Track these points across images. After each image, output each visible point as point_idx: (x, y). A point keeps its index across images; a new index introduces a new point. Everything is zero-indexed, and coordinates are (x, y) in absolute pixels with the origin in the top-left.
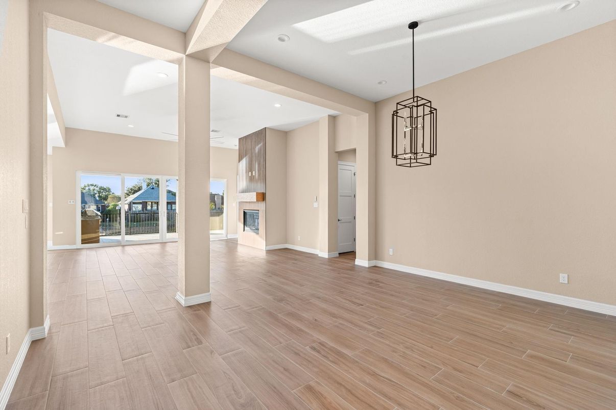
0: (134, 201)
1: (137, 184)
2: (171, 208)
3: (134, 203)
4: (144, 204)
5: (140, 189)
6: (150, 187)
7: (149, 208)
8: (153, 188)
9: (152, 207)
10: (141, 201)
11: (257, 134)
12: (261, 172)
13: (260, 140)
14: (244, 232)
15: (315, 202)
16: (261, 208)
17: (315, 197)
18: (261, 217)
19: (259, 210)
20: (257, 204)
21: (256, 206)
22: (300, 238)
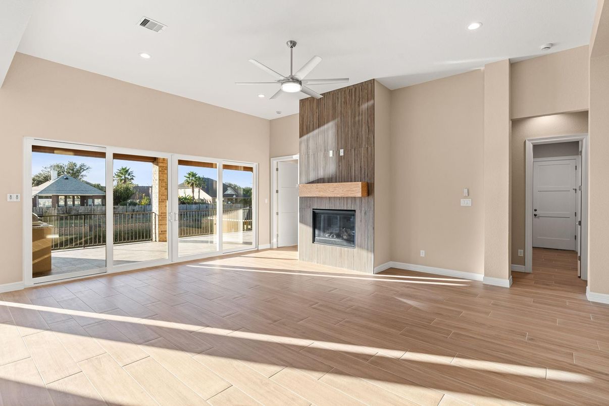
0: (40, 195)
1: (41, 172)
2: (93, 202)
3: (41, 197)
4: (56, 199)
5: (47, 179)
6: (63, 177)
7: (62, 203)
8: (67, 179)
9: (66, 202)
10: (51, 195)
11: (349, 91)
12: (363, 151)
13: (357, 100)
14: (313, 243)
15: (465, 197)
16: (361, 207)
17: (466, 191)
18: (361, 221)
19: (355, 211)
20: (349, 201)
21: (347, 204)
22: (424, 254)
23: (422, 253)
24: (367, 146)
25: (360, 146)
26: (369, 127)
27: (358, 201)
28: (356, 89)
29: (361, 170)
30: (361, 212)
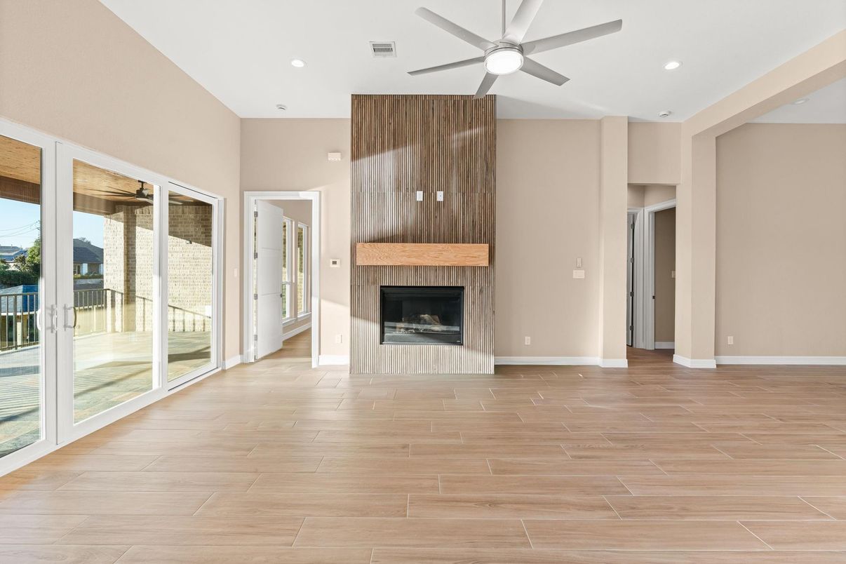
11: (454, 103)
12: (477, 197)
13: (468, 120)
14: (381, 343)
15: (579, 268)
16: (473, 282)
17: (579, 260)
18: (473, 303)
19: (462, 288)
20: (454, 273)
21: (449, 278)
22: (529, 341)
23: (528, 340)
24: (484, 191)
25: (473, 190)
26: (487, 164)
27: (468, 273)
28: (465, 102)
29: (474, 226)
30: (473, 289)
